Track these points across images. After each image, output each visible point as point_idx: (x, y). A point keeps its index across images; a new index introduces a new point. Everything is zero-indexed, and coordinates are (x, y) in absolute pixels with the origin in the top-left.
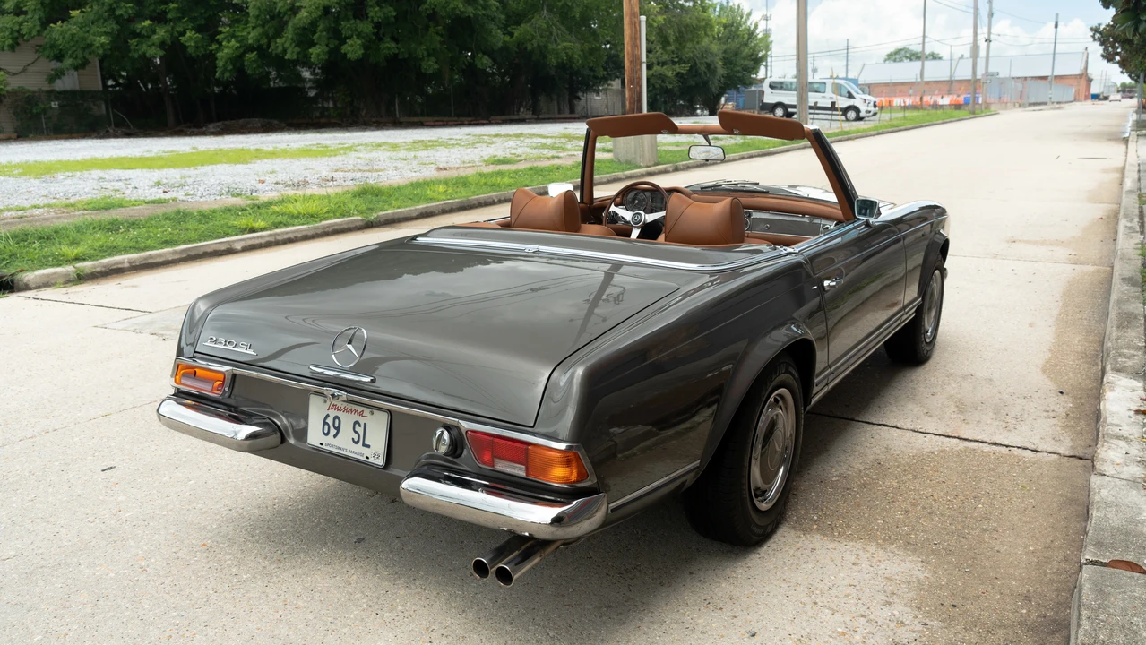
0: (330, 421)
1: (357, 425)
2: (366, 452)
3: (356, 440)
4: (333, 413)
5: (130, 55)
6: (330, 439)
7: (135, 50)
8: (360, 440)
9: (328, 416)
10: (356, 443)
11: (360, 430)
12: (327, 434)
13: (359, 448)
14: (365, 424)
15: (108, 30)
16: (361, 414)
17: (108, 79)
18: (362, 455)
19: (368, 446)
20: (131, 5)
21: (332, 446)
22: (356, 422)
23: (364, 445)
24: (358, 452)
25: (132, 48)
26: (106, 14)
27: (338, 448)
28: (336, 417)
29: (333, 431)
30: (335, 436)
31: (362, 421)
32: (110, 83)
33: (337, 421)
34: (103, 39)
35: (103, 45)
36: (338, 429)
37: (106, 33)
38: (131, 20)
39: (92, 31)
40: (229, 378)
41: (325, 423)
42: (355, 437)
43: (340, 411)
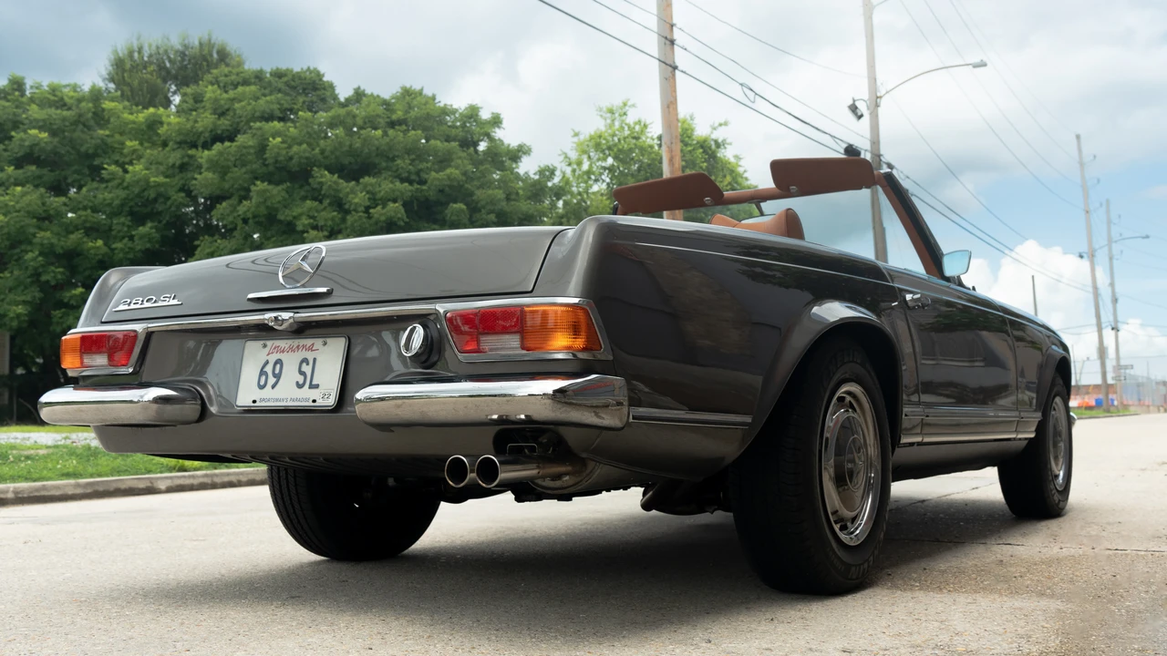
0: (269, 369)
1: (304, 364)
2: (314, 394)
3: (301, 383)
4: (274, 358)
5: (51, 328)
6: (268, 391)
7: (58, 323)
8: (307, 382)
9: (267, 362)
10: (300, 386)
11: (307, 369)
12: (262, 387)
13: (304, 393)
14: (315, 360)
15: (28, 298)
16: (311, 348)
17: (18, 367)
18: (307, 400)
19: (317, 386)
20: (61, 270)
21: (269, 401)
22: (305, 361)
23: (313, 386)
24: (305, 397)
25: (55, 320)
26: (29, 280)
27: (277, 400)
28: (279, 362)
29: (272, 380)
30: (273, 387)
31: (310, 356)
32: (20, 371)
33: (278, 366)
34: (20, 309)
35: (18, 316)
36: (278, 376)
37: (24, 302)
38: (60, 286)
39: (8, 300)
40: (141, 338)
41: (262, 372)
42: (301, 380)
43: (283, 352)
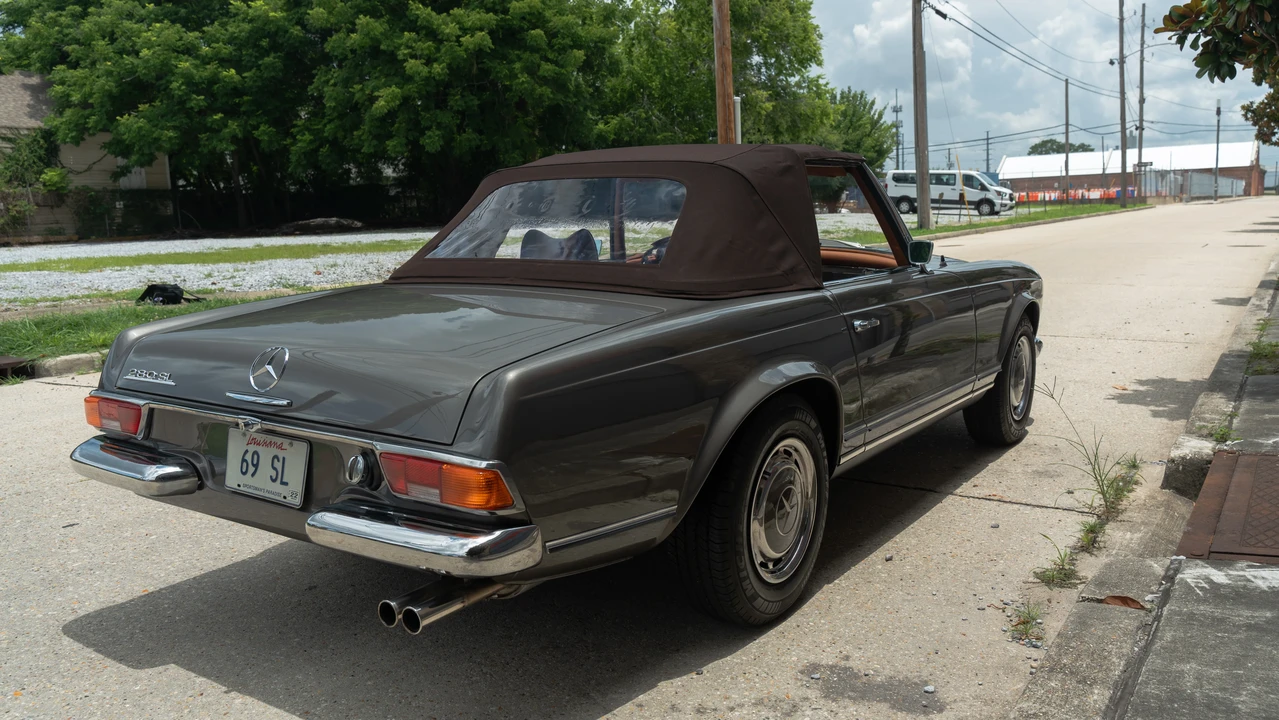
0: (248, 457)
1: (276, 460)
2: (284, 491)
3: (274, 477)
4: (252, 448)
5: (200, 150)
6: (248, 479)
7: (205, 145)
8: (278, 478)
9: (247, 451)
10: (274, 481)
11: (278, 465)
12: (244, 473)
13: (277, 487)
14: (284, 459)
15: (177, 124)
16: (280, 447)
17: (179, 179)
18: (279, 495)
19: (286, 484)
20: (203, 97)
21: (250, 487)
22: (276, 457)
23: (283, 483)
24: (275, 491)
25: (202, 143)
26: (176, 108)
27: (256, 489)
28: (255, 453)
29: (251, 469)
30: (253, 475)
31: (281, 454)
32: (181, 182)
33: (256, 457)
34: (171, 134)
35: (170, 138)
36: (256, 466)
37: (174, 128)
38: (202, 112)
39: (160, 125)
40: (145, 412)
41: (244, 460)
42: (274, 474)
43: (259, 444)
